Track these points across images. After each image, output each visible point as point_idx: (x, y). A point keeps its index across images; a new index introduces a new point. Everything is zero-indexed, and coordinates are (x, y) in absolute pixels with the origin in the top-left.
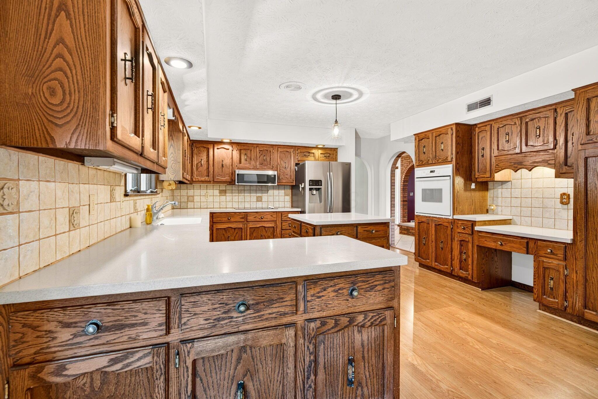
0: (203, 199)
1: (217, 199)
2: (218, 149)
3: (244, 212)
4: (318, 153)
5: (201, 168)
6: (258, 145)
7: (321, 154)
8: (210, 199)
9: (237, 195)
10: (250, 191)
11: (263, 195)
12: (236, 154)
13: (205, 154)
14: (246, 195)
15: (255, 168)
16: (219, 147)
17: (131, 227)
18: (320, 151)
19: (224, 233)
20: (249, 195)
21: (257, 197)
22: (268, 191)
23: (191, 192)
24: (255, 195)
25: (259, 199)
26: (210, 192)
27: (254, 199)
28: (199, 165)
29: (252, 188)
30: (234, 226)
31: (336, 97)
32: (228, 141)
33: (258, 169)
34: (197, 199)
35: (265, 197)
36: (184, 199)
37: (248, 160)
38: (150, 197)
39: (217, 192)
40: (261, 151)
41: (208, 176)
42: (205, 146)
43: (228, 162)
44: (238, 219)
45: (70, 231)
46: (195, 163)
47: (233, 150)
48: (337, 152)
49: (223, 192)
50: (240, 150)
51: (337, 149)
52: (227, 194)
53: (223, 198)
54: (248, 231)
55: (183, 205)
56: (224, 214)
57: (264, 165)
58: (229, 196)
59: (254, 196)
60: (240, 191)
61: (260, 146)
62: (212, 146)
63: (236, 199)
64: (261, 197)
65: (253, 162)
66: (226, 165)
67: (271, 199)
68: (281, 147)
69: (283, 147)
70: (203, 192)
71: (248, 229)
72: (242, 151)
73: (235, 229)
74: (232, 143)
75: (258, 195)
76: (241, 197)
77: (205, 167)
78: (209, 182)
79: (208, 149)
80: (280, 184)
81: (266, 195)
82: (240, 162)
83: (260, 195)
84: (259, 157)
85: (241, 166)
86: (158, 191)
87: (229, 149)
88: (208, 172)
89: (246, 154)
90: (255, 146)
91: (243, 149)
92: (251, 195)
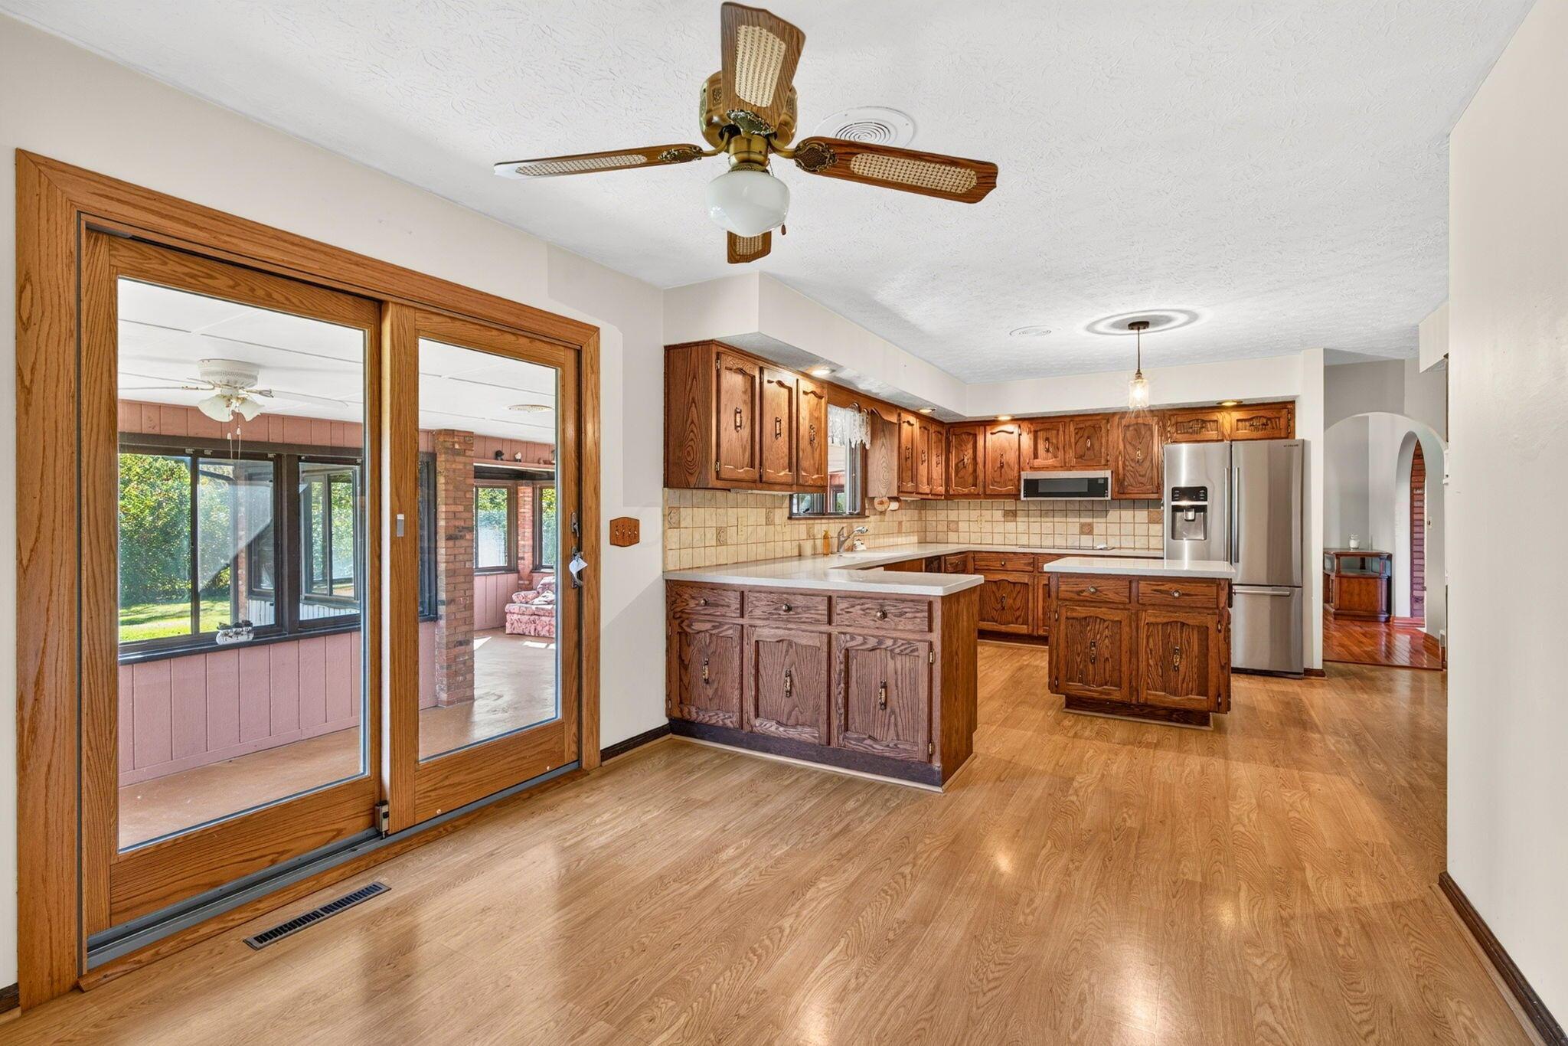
0: (974, 527)
1: (999, 528)
2: (992, 434)
3: (1032, 554)
4: (1228, 420)
5: (964, 470)
6: (1073, 418)
7: (1238, 420)
8: (988, 527)
9: (1039, 519)
10: (1066, 512)
11: (1095, 520)
12: (1027, 440)
13: (970, 445)
14: (1056, 519)
15: (1065, 467)
16: (994, 431)
18: (1237, 415)
19: (994, 588)
20: (1064, 519)
21: (1082, 526)
22: (1106, 511)
23: (953, 515)
24: (1077, 520)
25: (1087, 530)
26: (987, 514)
27: (1076, 529)
28: (961, 465)
29: (1070, 506)
30: (1011, 578)
31: (1139, 325)
32: (1009, 418)
33: (1071, 468)
34: (963, 526)
35: (1100, 525)
36: (942, 527)
37: (1051, 450)
38: (848, 521)
39: (998, 514)
40: (1081, 429)
41: (975, 485)
42: (969, 431)
43: (1011, 457)
44: (1020, 564)
45: (716, 546)
46: (953, 463)
47: (1020, 435)
48: (1291, 413)
49: (1011, 515)
50: (1036, 432)
51: (1293, 402)
52: (1018, 519)
53: (1010, 526)
54: (1041, 591)
55: (941, 536)
56: (994, 555)
57: (1084, 459)
58: (1021, 524)
59: (1074, 523)
60: (1043, 513)
61: (1077, 419)
62: (982, 428)
63: (1035, 527)
64: (1091, 525)
65: (1060, 454)
66: (1008, 463)
67: (1114, 529)
68: (1127, 415)
69: (1132, 415)
70: (975, 514)
71: (1041, 587)
72: (1041, 434)
73: (1014, 583)
74: (1017, 420)
75: (1083, 520)
76: (1048, 524)
77: (970, 469)
78: (977, 496)
79: (975, 436)
80: (1123, 496)
81: (1103, 520)
82: (1036, 456)
83: (1089, 520)
84: (1076, 444)
85: (1037, 462)
86: (867, 513)
87: (1012, 433)
88: (976, 478)
89: (1047, 439)
90: (1068, 420)
91: (1040, 430)
92: (1069, 520)
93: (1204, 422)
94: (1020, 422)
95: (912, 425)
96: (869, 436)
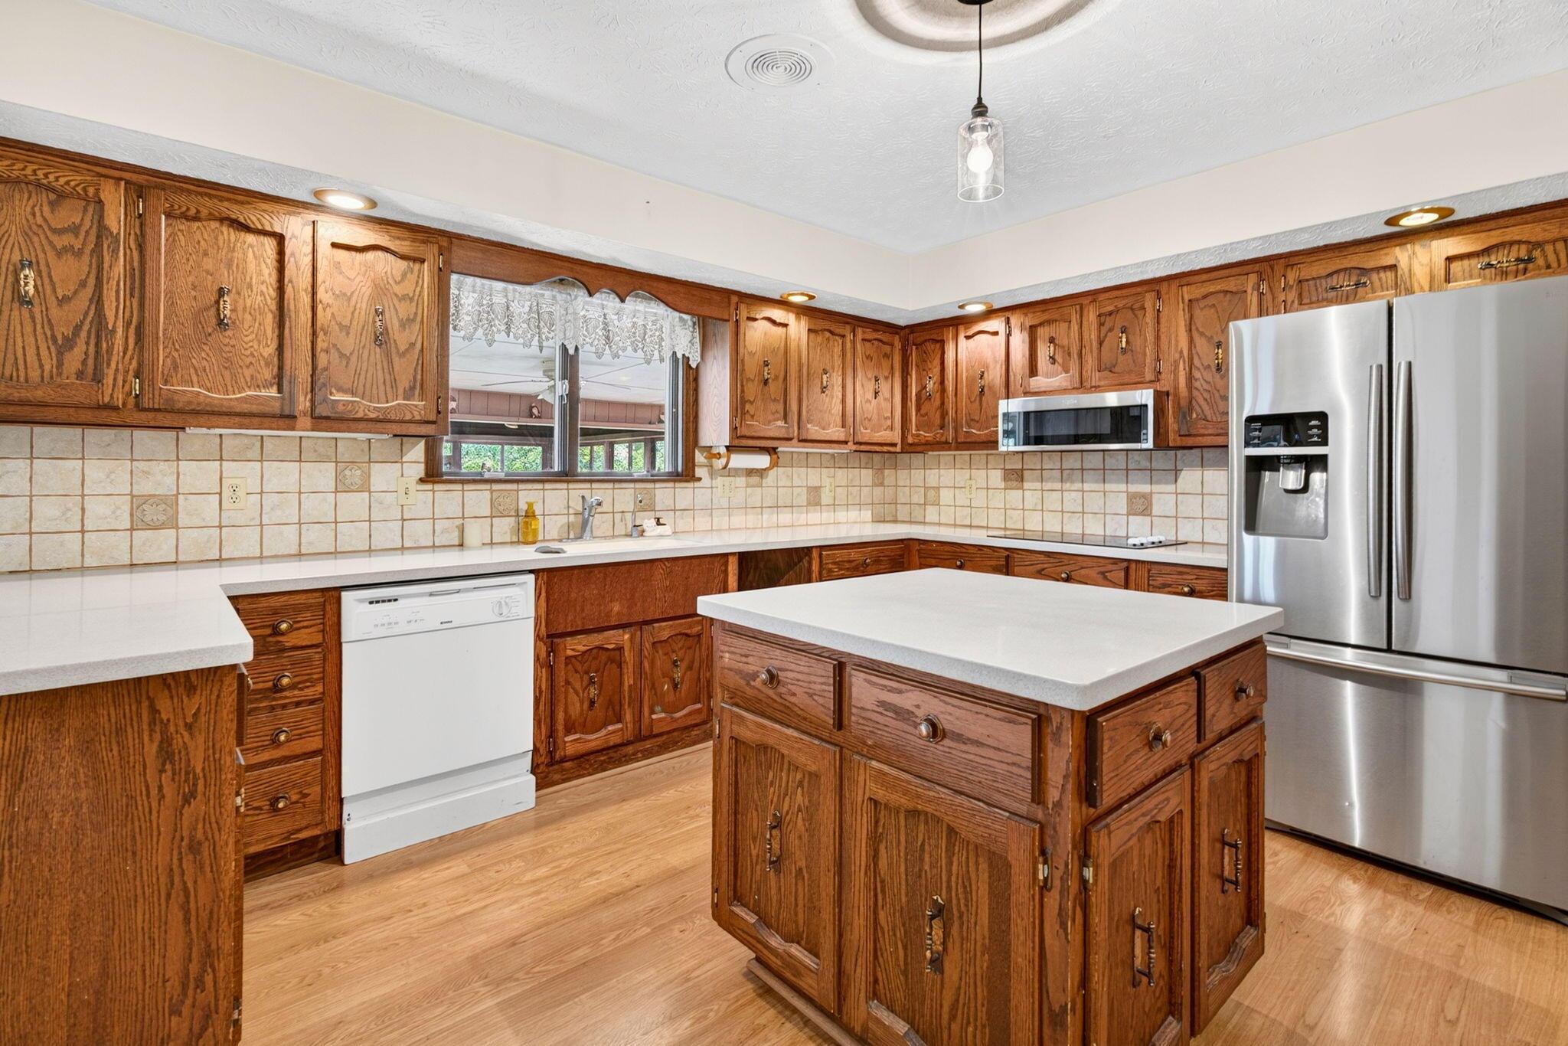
0: (962, 498)
1: (998, 499)
2: (968, 338)
3: (1006, 549)
4: (1423, 261)
5: (927, 402)
6: (1093, 295)
7: (1450, 259)
8: (979, 498)
9: (1058, 486)
10: (1104, 473)
11: (1156, 488)
12: (1019, 345)
13: (937, 361)
14: (1087, 486)
15: (1081, 387)
16: (970, 333)
17: (461, 545)
18: (1445, 246)
20: (1099, 486)
21: (1132, 498)
22: (1177, 472)
24: (1123, 487)
25: (1141, 506)
26: (978, 476)
27: (1121, 504)
28: (923, 394)
29: (1110, 462)
32: (983, 307)
33: (1091, 389)
34: (946, 496)
35: (1163, 497)
36: (919, 497)
37: (1057, 359)
39: (996, 477)
40: (1110, 314)
42: (934, 337)
43: (996, 376)
45: (132, 529)
46: (912, 392)
47: (1009, 335)
49: (1014, 477)
50: (1032, 327)
52: (1026, 485)
53: (1015, 495)
55: (916, 511)
56: (949, 548)
57: (1114, 370)
58: (1031, 492)
59: (1118, 492)
60: (1065, 475)
61: (1102, 297)
62: (951, 331)
63: (1053, 500)
64: (1147, 498)
65: (1074, 365)
66: (990, 388)
67: (1191, 505)
68: (1197, 278)
69: (1204, 277)
70: (962, 476)
72: (1040, 331)
74: (1005, 311)
75: (1134, 488)
76: (1072, 498)
77: (937, 400)
78: (947, 445)
79: (942, 343)
80: (1190, 442)
81: (1171, 488)
82: (1033, 371)
83: (1145, 488)
84: (1101, 343)
85: (1038, 382)
86: (699, 472)
87: (996, 333)
88: (944, 415)
89: (1052, 340)
90: (1085, 301)
91: (1041, 324)
92: (1108, 487)
93: (1364, 271)
94: (1007, 314)
95: (786, 325)
96: (698, 346)
